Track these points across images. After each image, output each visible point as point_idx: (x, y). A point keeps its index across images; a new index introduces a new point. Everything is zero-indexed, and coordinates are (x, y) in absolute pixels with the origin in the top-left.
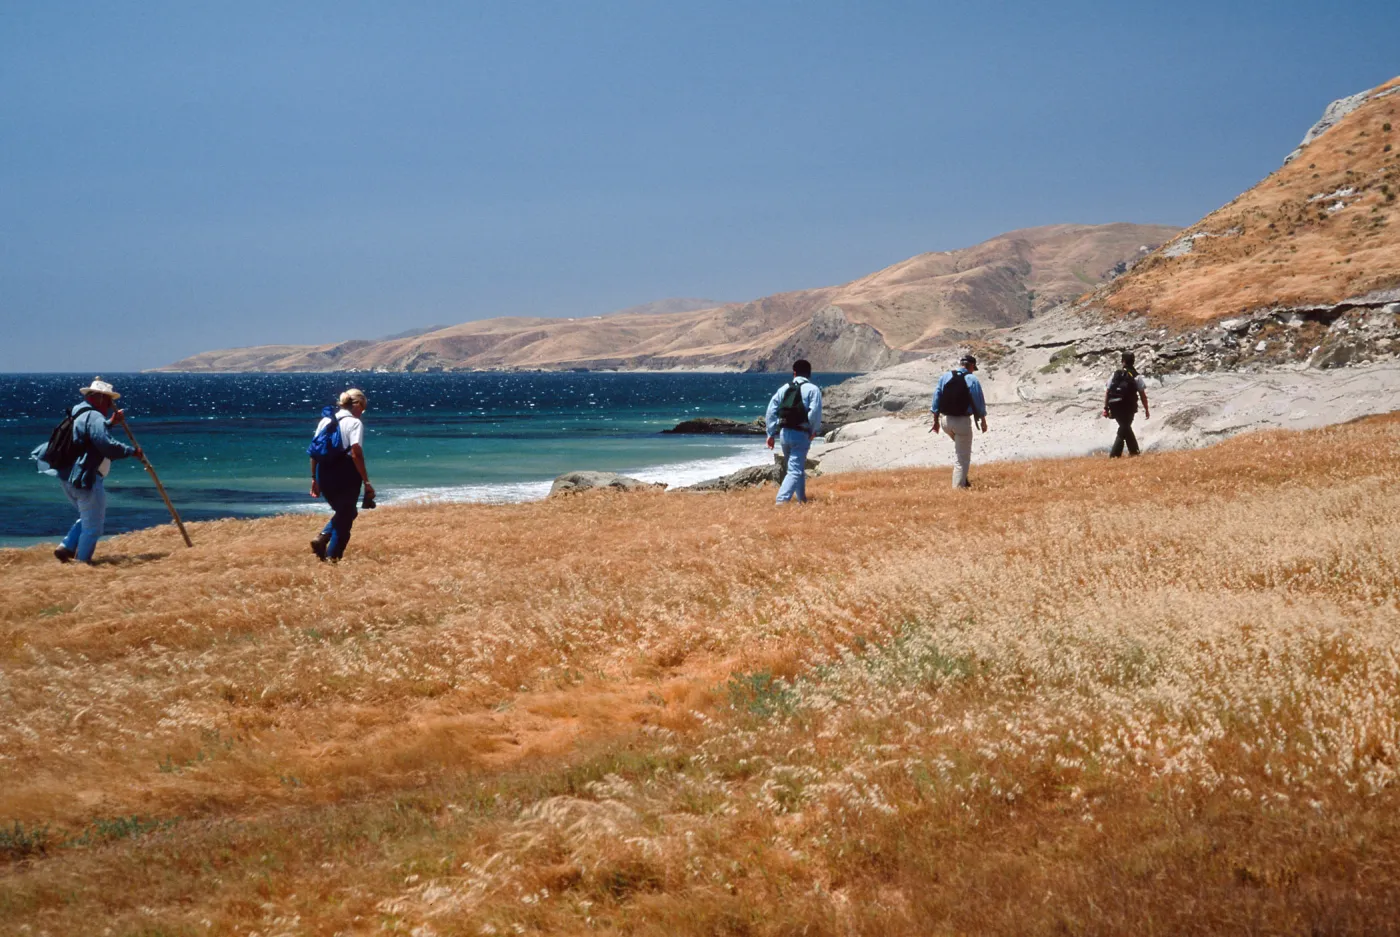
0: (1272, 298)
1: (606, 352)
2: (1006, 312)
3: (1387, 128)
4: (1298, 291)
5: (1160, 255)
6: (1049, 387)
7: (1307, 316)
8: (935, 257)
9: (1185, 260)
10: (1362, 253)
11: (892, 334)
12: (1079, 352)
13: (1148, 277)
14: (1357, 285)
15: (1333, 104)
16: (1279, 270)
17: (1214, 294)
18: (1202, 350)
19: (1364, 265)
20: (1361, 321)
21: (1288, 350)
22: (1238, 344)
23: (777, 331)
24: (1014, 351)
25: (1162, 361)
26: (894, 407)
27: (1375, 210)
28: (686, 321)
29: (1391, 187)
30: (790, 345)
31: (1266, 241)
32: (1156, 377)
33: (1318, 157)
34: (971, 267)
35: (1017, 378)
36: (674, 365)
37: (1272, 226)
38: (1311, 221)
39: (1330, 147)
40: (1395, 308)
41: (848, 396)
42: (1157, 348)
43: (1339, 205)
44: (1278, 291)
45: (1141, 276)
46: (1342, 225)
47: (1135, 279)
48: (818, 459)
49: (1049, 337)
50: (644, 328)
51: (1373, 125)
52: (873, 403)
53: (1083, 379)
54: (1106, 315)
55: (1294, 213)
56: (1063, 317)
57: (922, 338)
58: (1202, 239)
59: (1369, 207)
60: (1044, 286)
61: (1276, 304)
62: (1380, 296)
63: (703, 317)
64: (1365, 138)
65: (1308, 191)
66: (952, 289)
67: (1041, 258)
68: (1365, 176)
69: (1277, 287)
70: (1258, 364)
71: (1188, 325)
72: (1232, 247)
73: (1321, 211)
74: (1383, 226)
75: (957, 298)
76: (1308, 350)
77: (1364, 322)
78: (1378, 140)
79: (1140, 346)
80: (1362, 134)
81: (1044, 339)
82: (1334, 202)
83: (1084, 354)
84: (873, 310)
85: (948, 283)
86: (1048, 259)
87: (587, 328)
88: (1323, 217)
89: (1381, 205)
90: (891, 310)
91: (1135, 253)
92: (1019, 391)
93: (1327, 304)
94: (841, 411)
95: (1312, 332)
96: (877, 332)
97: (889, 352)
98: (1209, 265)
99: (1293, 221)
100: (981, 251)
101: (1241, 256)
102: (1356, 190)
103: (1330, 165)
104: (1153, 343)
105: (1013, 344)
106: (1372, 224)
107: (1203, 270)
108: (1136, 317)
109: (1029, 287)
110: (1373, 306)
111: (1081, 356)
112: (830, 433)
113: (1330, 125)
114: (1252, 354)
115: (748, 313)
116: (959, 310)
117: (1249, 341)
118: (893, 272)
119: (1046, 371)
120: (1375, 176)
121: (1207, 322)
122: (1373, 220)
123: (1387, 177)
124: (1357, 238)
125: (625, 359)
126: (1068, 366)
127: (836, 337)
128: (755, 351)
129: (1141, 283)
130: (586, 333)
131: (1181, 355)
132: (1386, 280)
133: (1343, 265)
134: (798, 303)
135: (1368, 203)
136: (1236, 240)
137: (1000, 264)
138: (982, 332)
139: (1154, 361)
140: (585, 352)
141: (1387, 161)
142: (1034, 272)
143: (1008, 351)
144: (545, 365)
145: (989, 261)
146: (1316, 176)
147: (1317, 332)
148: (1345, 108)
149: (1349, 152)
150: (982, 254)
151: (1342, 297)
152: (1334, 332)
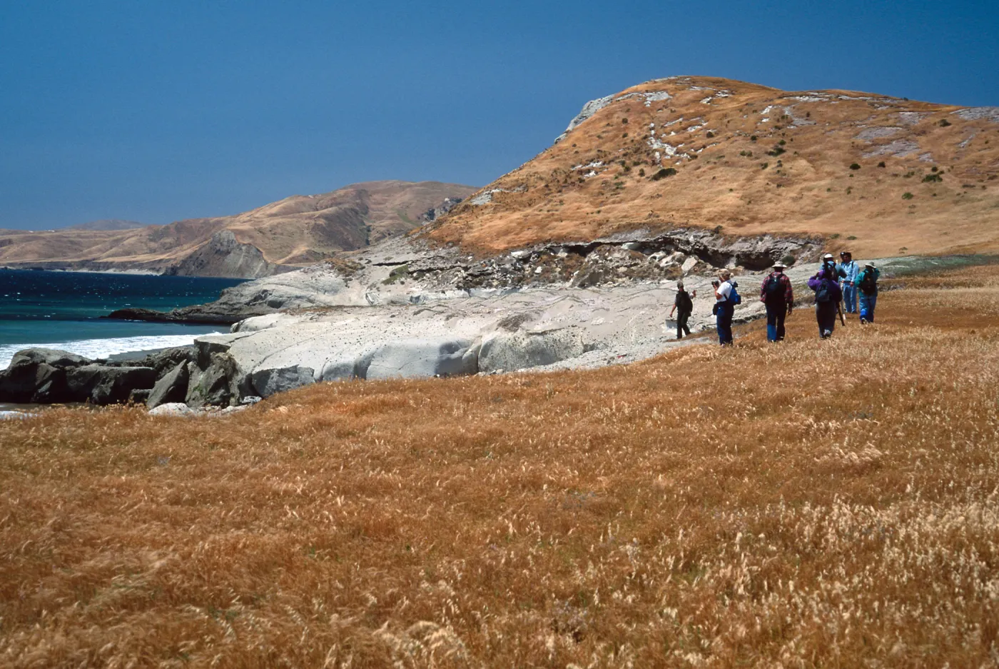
0: (547, 236)
1: (57, 256)
2: (351, 239)
3: (625, 121)
4: (564, 232)
5: (469, 203)
6: (389, 294)
7: (571, 250)
8: (301, 199)
9: (486, 207)
10: (609, 206)
11: (269, 252)
12: (411, 270)
13: (460, 218)
14: (605, 229)
15: (588, 103)
16: (551, 217)
17: (506, 233)
18: (498, 271)
19: (609, 215)
20: (607, 254)
21: (557, 273)
22: (523, 269)
23: (185, 246)
24: (364, 268)
25: (470, 278)
26: (276, 305)
27: (616, 178)
28: (119, 237)
29: (628, 162)
30: (195, 257)
31: (542, 197)
32: (465, 290)
33: (578, 139)
34: (327, 207)
35: (366, 287)
36: (108, 269)
37: (547, 186)
38: (573, 183)
39: (586, 132)
40: (630, 246)
41: (242, 295)
42: (466, 269)
43: (592, 173)
44: (550, 232)
45: (455, 218)
46: (594, 187)
47: (451, 219)
48: (229, 345)
49: (389, 259)
50: (86, 240)
51: (616, 119)
52: (260, 301)
53: (413, 289)
54: (430, 244)
55: (561, 178)
56: (399, 244)
57: (290, 256)
58: (499, 193)
59: (612, 175)
60: (377, 223)
61: (549, 241)
62: (620, 237)
63: (131, 234)
64: (611, 128)
65: (571, 162)
66: (313, 222)
67: (375, 204)
68: (610, 154)
69: (549, 229)
70: (537, 282)
71: (488, 253)
72: (520, 199)
73: (580, 176)
74: (622, 189)
75: (316, 228)
76: (571, 273)
77: (610, 255)
78: (619, 130)
79: (454, 267)
80: (608, 125)
81: (386, 259)
82: (589, 171)
83: (415, 272)
84: (256, 234)
85: (310, 218)
86: (380, 204)
87: (44, 238)
88: (581, 181)
89: (621, 174)
90: (269, 235)
91: (441, 203)
92: (367, 296)
93: (585, 241)
94: (236, 307)
95: (573, 261)
96: (259, 251)
97: (267, 265)
98: (504, 211)
99: (561, 183)
100: (335, 196)
101: (525, 207)
102: (604, 164)
103: (587, 145)
104: (464, 265)
105: (363, 262)
106: (614, 188)
107: (499, 215)
108: (452, 247)
109: (368, 224)
110: (616, 244)
111: (412, 273)
112: (236, 324)
113: (586, 117)
114: (532, 276)
115: (165, 233)
116: (317, 237)
117: (530, 267)
118: (272, 207)
119: (386, 282)
120: (617, 154)
121: (502, 251)
122: (616, 184)
123: (625, 155)
124: (605, 196)
125: (71, 261)
126: (403, 279)
127: (228, 253)
128: (168, 260)
129: (456, 222)
130: (43, 242)
131: (483, 274)
132: (624, 226)
133: (595, 215)
134: (202, 227)
135: (611, 173)
136: (522, 195)
137: (347, 206)
138: (333, 253)
139: (464, 278)
140: (40, 255)
141: (625, 144)
142: (371, 212)
143: (359, 267)
144: (11, 264)
145: (340, 204)
146: (577, 152)
147: (577, 261)
148: (596, 106)
149: (599, 137)
150: (335, 199)
151: (595, 237)
152: (588, 261)
